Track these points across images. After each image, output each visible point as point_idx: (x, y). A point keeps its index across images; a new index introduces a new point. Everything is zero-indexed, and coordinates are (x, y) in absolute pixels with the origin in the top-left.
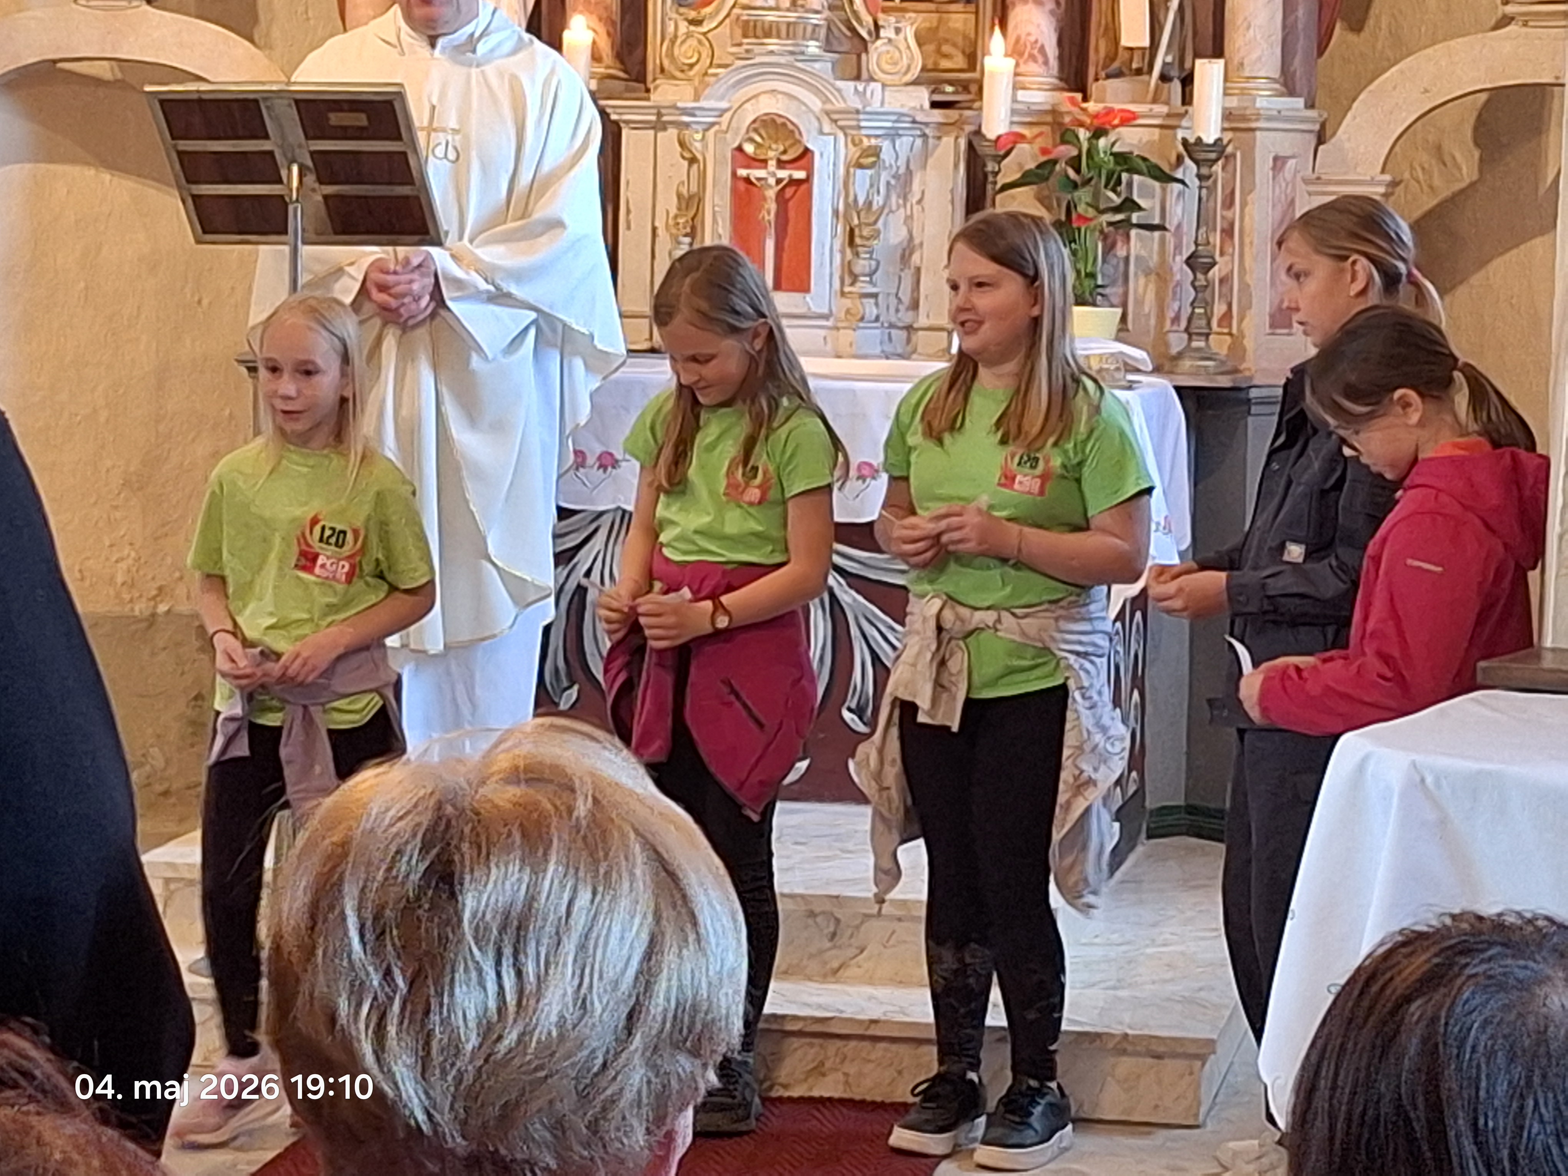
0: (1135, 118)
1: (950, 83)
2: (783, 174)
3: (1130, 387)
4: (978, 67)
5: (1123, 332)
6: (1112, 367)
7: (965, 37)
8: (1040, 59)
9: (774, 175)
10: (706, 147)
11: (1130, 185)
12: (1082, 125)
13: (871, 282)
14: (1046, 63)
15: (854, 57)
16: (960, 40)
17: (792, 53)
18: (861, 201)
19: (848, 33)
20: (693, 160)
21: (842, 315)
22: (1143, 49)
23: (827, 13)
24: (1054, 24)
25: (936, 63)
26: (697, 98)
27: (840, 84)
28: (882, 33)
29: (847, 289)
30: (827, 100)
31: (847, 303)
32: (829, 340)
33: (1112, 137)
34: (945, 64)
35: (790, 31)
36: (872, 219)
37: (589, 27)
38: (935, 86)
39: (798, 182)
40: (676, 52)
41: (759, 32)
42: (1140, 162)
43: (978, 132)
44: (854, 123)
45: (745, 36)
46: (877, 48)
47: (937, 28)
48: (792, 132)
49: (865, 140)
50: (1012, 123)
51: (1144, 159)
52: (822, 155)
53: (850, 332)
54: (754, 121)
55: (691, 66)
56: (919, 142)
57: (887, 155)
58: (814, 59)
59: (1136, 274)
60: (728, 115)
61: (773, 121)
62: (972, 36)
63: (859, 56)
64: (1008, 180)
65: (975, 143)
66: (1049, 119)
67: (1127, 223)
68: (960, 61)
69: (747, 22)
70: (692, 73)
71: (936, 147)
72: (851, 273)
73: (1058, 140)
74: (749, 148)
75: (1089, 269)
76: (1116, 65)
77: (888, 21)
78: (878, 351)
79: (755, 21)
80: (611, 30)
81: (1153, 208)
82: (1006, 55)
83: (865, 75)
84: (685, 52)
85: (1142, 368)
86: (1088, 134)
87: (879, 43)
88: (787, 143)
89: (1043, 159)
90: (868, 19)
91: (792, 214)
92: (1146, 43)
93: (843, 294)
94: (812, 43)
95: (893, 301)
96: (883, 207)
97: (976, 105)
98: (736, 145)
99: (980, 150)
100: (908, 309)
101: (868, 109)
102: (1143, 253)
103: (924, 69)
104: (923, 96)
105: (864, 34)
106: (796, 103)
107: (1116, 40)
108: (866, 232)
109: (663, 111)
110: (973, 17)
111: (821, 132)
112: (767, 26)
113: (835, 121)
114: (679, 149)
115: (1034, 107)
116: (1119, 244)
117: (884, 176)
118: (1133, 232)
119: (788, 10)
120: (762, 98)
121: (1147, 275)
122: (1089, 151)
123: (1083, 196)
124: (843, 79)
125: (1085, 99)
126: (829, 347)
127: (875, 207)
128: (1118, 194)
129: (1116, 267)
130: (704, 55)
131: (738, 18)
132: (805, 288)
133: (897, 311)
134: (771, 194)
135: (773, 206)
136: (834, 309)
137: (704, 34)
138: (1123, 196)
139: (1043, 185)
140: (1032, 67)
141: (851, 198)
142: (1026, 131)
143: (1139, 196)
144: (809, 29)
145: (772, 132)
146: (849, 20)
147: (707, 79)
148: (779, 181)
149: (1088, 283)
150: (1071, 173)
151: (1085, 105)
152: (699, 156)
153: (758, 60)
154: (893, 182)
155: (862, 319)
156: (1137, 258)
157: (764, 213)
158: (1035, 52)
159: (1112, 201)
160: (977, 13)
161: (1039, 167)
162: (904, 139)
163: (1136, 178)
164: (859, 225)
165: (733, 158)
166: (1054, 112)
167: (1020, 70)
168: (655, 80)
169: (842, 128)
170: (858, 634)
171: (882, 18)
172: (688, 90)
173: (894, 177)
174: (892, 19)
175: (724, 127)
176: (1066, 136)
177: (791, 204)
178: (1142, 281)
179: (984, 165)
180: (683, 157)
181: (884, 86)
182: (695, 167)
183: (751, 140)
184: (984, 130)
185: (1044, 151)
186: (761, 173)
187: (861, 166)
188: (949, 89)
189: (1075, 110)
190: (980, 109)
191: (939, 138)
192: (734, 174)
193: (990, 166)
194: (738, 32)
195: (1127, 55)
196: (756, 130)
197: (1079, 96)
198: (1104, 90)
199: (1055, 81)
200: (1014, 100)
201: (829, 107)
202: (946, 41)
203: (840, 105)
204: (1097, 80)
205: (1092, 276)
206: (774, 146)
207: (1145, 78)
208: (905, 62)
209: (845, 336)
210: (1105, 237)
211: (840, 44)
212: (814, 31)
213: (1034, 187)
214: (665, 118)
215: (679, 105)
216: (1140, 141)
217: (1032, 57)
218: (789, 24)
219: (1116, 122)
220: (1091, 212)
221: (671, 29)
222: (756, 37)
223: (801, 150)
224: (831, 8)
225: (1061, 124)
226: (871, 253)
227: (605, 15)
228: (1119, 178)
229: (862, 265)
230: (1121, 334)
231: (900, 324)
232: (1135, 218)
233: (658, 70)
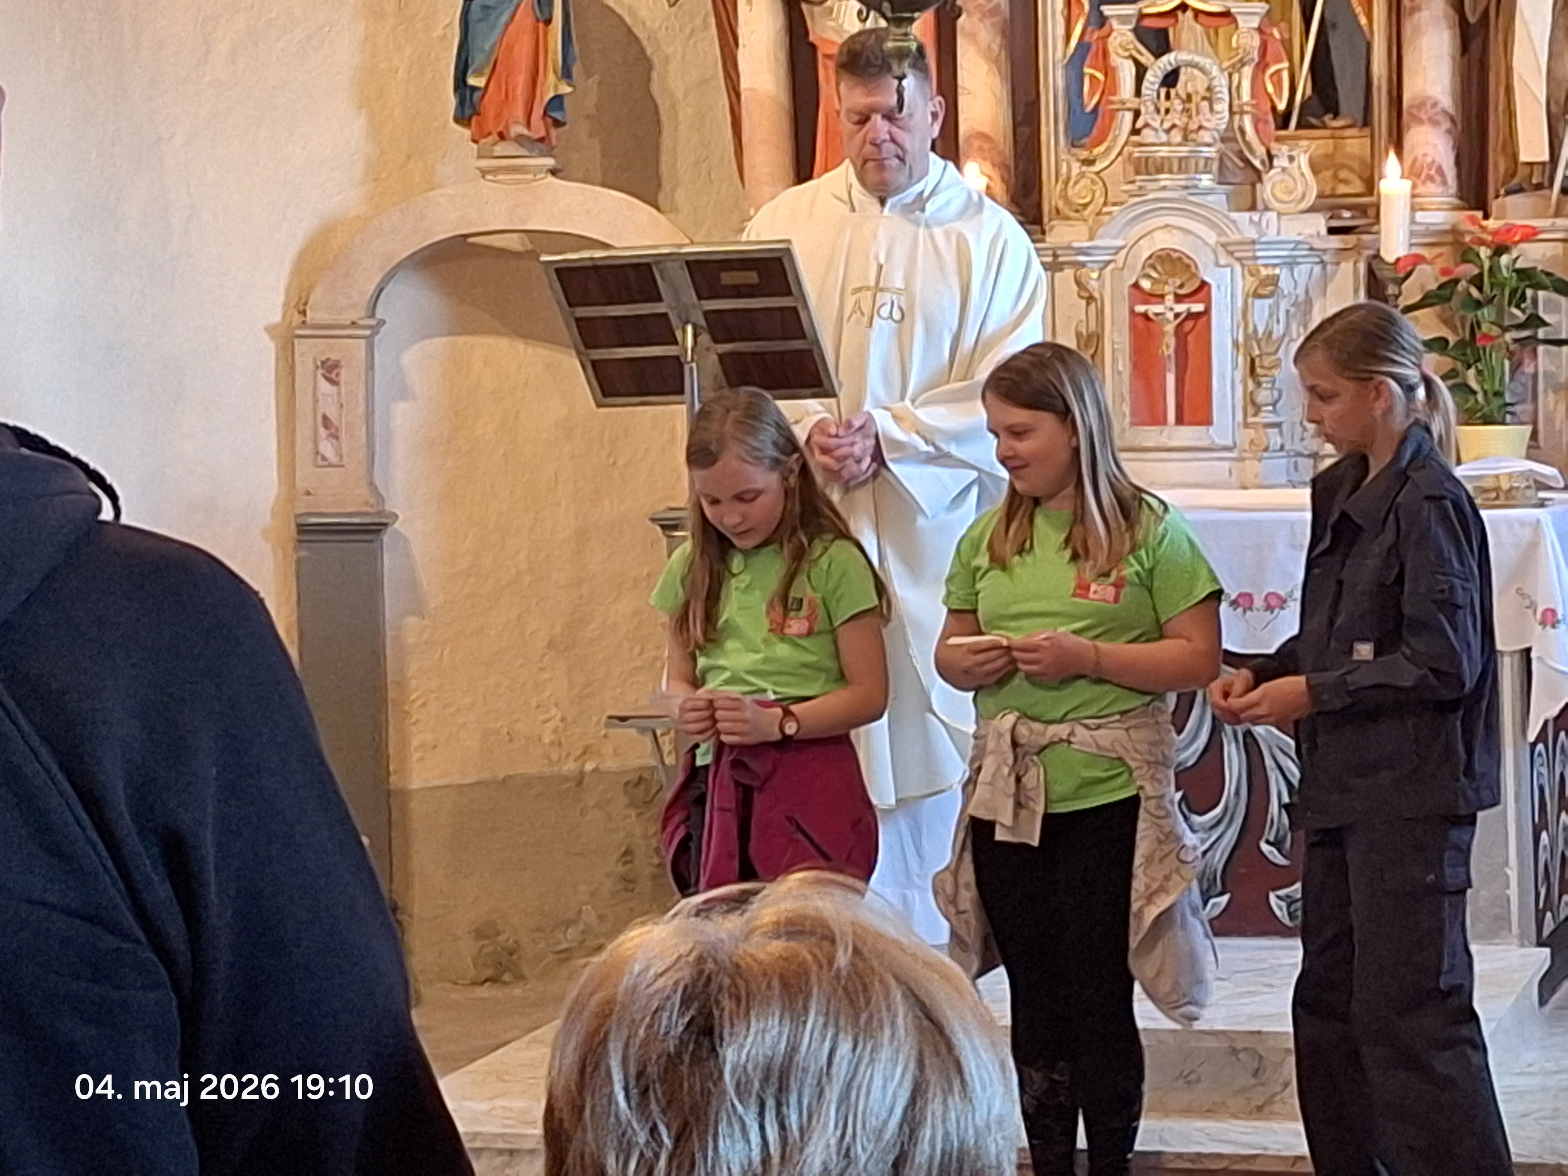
0: (1535, 234)
1: (1348, 208)
2: (1181, 308)
3: (1542, 504)
4: (1375, 192)
5: (1534, 450)
6: (1523, 486)
7: (1362, 162)
8: (1438, 178)
9: (1171, 309)
10: (1102, 286)
11: (1535, 301)
12: (1483, 243)
13: (1274, 411)
14: (1444, 182)
15: (1249, 187)
16: (1355, 165)
17: (1186, 188)
18: (1261, 330)
19: (1241, 164)
20: (1090, 299)
21: (1247, 447)
22: (1543, 164)
23: (1220, 145)
24: (1451, 143)
25: (1333, 189)
26: (1091, 238)
27: (1234, 215)
28: (1276, 162)
29: (1251, 420)
30: (1221, 233)
31: (1251, 433)
32: (1233, 472)
33: (1515, 254)
34: (1342, 189)
35: (1183, 164)
36: (1272, 349)
37: (983, 173)
38: (1333, 211)
39: (1198, 315)
40: (1070, 192)
41: (1152, 169)
42: (1544, 277)
43: (1377, 256)
44: (1250, 254)
45: (1138, 173)
46: (1271, 177)
47: (1333, 154)
48: (1188, 266)
49: (1262, 269)
50: (1411, 245)
51: (1548, 274)
52: (1219, 287)
53: (1257, 463)
54: (1150, 257)
55: (1085, 206)
56: (1317, 269)
57: (1285, 283)
58: (1208, 192)
59: (1545, 391)
60: (1123, 253)
61: (1169, 255)
62: (1369, 159)
63: (1253, 186)
64: (1410, 302)
65: (1374, 266)
66: (1449, 238)
67: (1534, 338)
68: (1357, 186)
69: (1139, 158)
70: (1086, 213)
71: (1334, 274)
72: (1253, 402)
73: (1459, 260)
74: (1146, 284)
75: (1497, 387)
76: (1516, 181)
77: (1282, 151)
78: (1283, 481)
79: (1147, 159)
80: (1006, 177)
81: (1559, 323)
82: (1402, 177)
83: (1260, 206)
84: (1078, 193)
85: (1553, 484)
86: (1489, 252)
87: (1273, 172)
88: (1184, 278)
89: (1444, 279)
90: (1261, 150)
91: (1191, 347)
92: (1546, 157)
93: (1246, 425)
94: (1205, 177)
95: (1299, 429)
96: (1284, 335)
97: (1375, 228)
98: (1133, 281)
99: (1378, 273)
100: (1313, 437)
101: (1263, 239)
102: (1553, 368)
103: (1320, 196)
104: (1320, 223)
105: (1257, 163)
106: (1191, 237)
107: (1515, 156)
108: (1266, 364)
109: (1059, 252)
110: (1368, 140)
111: (1217, 265)
112: (1159, 161)
113: (1231, 253)
114: (1075, 288)
115: (1432, 228)
116: (1527, 361)
117: (1284, 305)
118: (1541, 349)
119: (1179, 145)
120: (1157, 235)
121: (1556, 391)
122: (1491, 269)
123: (1487, 313)
124: (1239, 210)
125: (1486, 217)
126: (1234, 479)
127: (1275, 336)
128: (1523, 311)
129: (1524, 385)
130: (1098, 194)
131: (1130, 154)
132: (1207, 421)
133: (1302, 439)
134: (1170, 328)
135: (1171, 341)
136: (1238, 443)
137: (1097, 173)
138: (1528, 312)
139: (1447, 305)
140: (1431, 188)
141: (1251, 328)
142: (1425, 252)
143: (1544, 311)
144: (1202, 163)
145: (1168, 267)
146: (1241, 152)
147: (1101, 217)
148: (1177, 315)
149: (1496, 402)
150: (1474, 292)
151: (1484, 223)
152: (1096, 295)
153: (1151, 196)
154: (1292, 310)
155: (1266, 449)
156: (1545, 372)
157: (1164, 347)
158: (1433, 172)
159: (1516, 317)
160: (1372, 137)
161: (1441, 287)
162: (1302, 267)
163: (1541, 293)
164: (1260, 356)
165: (1130, 294)
166: (1455, 231)
167: (1417, 191)
168: (1050, 220)
169: (1239, 259)
170: (1274, 765)
171: (1275, 147)
172: (1083, 229)
173: (1293, 305)
174: (1285, 148)
175: (1120, 265)
176: (1466, 254)
177: (1190, 338)
178: (1551, 397)
179: (1385, 288)
180: (1082, 297)
181: (1279, 214)
182: (1093, 306)
183: (1149, 276)
184: (1383, 253)
185: (1445, 272)
186: (1159, 309)
187: (1257, 295)
188: (1347, 214)
189: (1475, 229)
190: (1378, 233)
191: (1338, 264)
192: (1132, 312)
193: (1391, 290)
194: (1131, 169)
195: (1527, 170)
196: (1154, 267)
197: (1479, 214)
198: (1503, 207)
199: (1455, 201)
200: (1413, 222)
201: (1223, 239)
202: (1343, 166)
203: (1236, 237)
204: (1497, 197)
205: (1498, 394)
206: (1170, 281)
207: (1545, 192)
208: (1300, 189)
209: (1252, 467)
210: (1511, 355)
211: (1235, 176)
212: (1206, 164)
213: (1437, 308)
214: (1061, 259)
215: (1076, 245)
216: (1544, 255)
217: (1431, 178)
218: (1181, 159)
219: (1517, 238)
220: (1495, 331)
221: (1064, 170)
222: (1148, 174)
223: (1197, 284)
224: (1223, 140)
225: (1462, 244)
226: (1274, 382)
227: (998, 160)
228: (1523, 294)
229: (1263, 396)
230: (1532, 451)
231: (1306, 452)
232: (1541, 333)
233: (1054, 212)
